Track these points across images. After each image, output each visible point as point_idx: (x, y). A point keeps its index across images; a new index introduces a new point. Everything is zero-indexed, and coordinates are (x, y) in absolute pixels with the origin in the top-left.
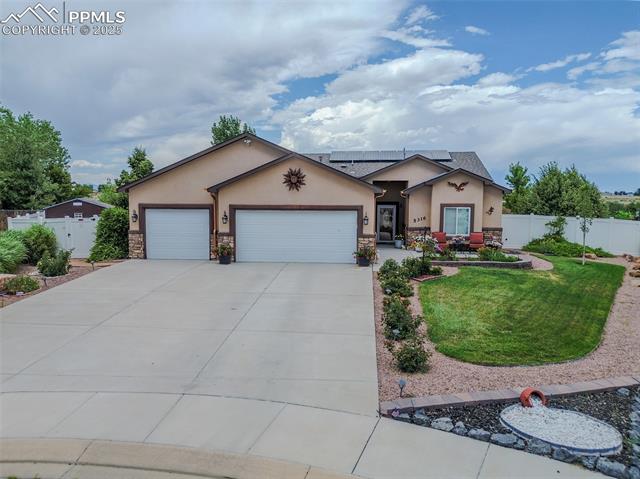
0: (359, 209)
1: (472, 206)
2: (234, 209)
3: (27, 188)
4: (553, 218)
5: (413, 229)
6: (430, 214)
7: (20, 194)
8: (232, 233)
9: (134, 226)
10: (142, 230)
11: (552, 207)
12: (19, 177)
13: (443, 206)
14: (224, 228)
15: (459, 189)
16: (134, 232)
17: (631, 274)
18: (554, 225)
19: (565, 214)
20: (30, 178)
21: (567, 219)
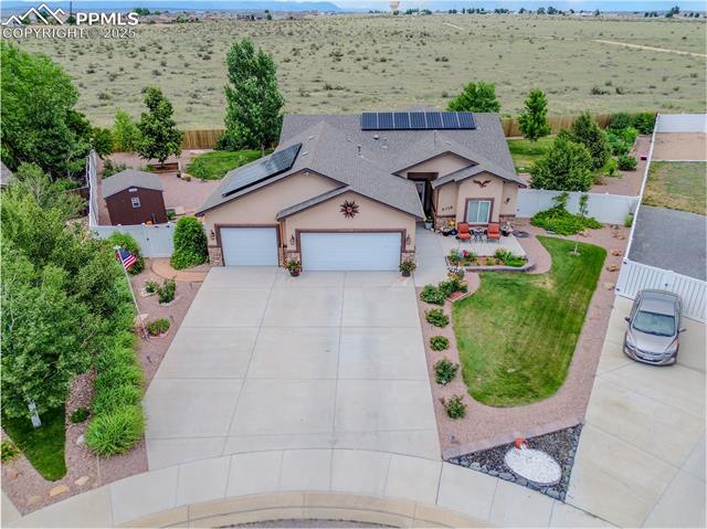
0: (403, 232)
1: (492, 200)
2: (299, 232)
3: (56, 147)
4: (558, 193)
5: (441, 217)
6: (456, 204)
7: (52, 155)
8: (298, 250)
9: (211, 242)
10: (219, 245)
11: (559, 181)
12: (46, 137)
13: (467, 201)
14: (291, 247)
15: (482, 185)
16: (212, 247)
17: (608, 269)
18: (560, 199)
19: (569, 189)
20: (57, 137)
21: (571, 193)
